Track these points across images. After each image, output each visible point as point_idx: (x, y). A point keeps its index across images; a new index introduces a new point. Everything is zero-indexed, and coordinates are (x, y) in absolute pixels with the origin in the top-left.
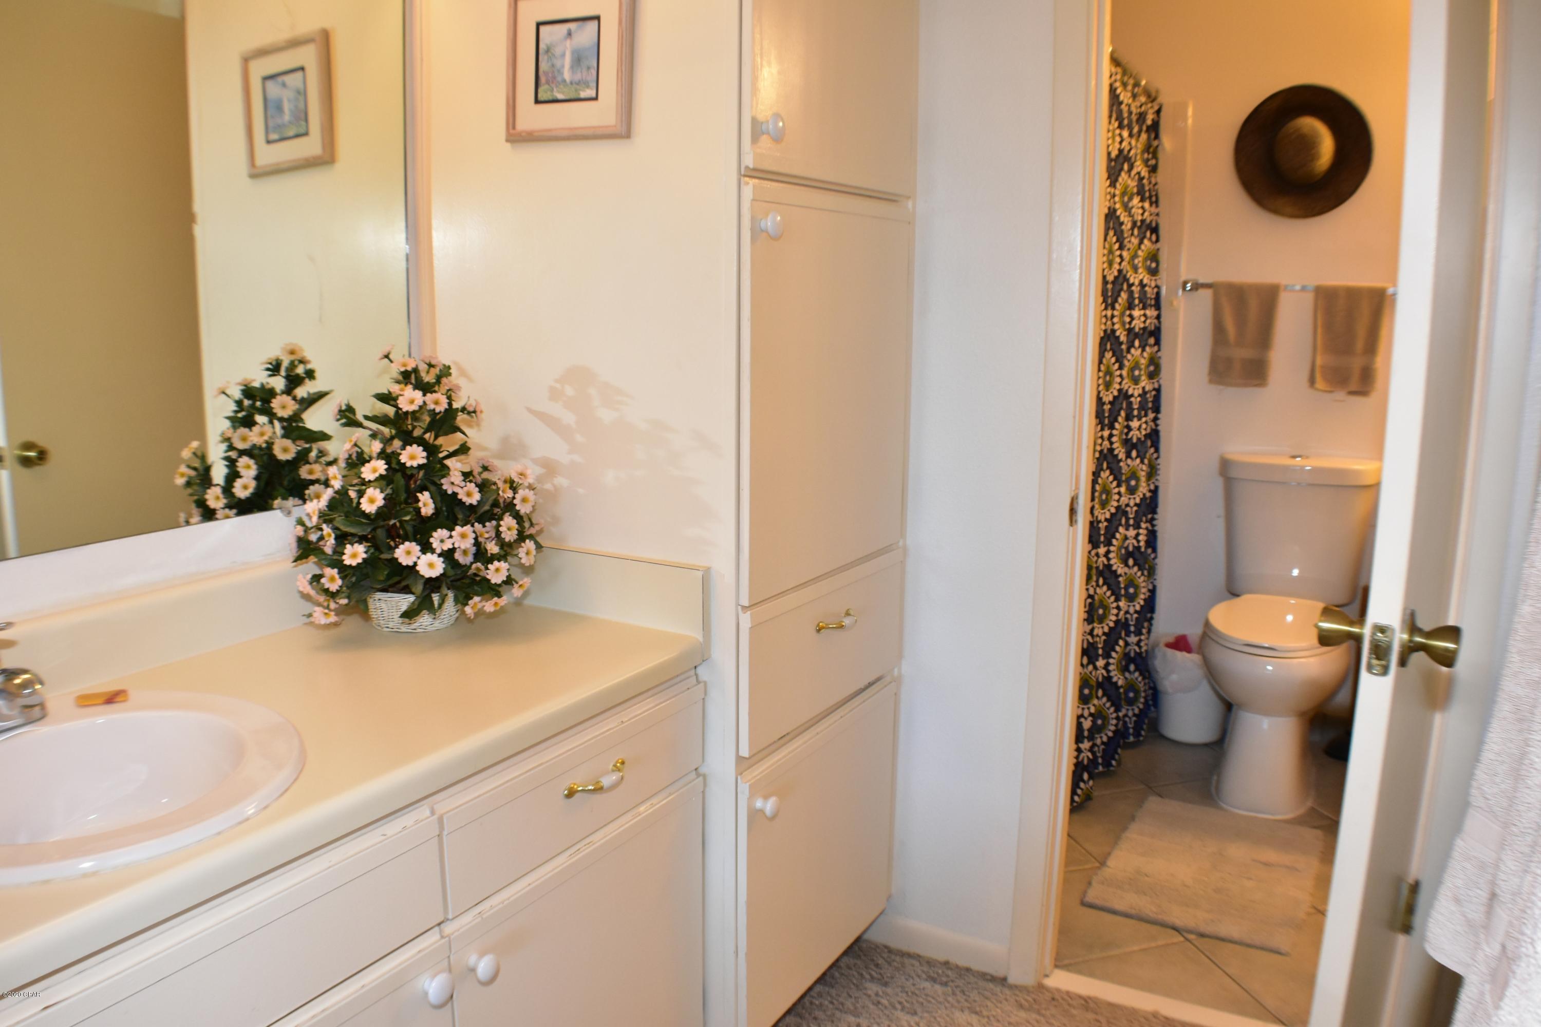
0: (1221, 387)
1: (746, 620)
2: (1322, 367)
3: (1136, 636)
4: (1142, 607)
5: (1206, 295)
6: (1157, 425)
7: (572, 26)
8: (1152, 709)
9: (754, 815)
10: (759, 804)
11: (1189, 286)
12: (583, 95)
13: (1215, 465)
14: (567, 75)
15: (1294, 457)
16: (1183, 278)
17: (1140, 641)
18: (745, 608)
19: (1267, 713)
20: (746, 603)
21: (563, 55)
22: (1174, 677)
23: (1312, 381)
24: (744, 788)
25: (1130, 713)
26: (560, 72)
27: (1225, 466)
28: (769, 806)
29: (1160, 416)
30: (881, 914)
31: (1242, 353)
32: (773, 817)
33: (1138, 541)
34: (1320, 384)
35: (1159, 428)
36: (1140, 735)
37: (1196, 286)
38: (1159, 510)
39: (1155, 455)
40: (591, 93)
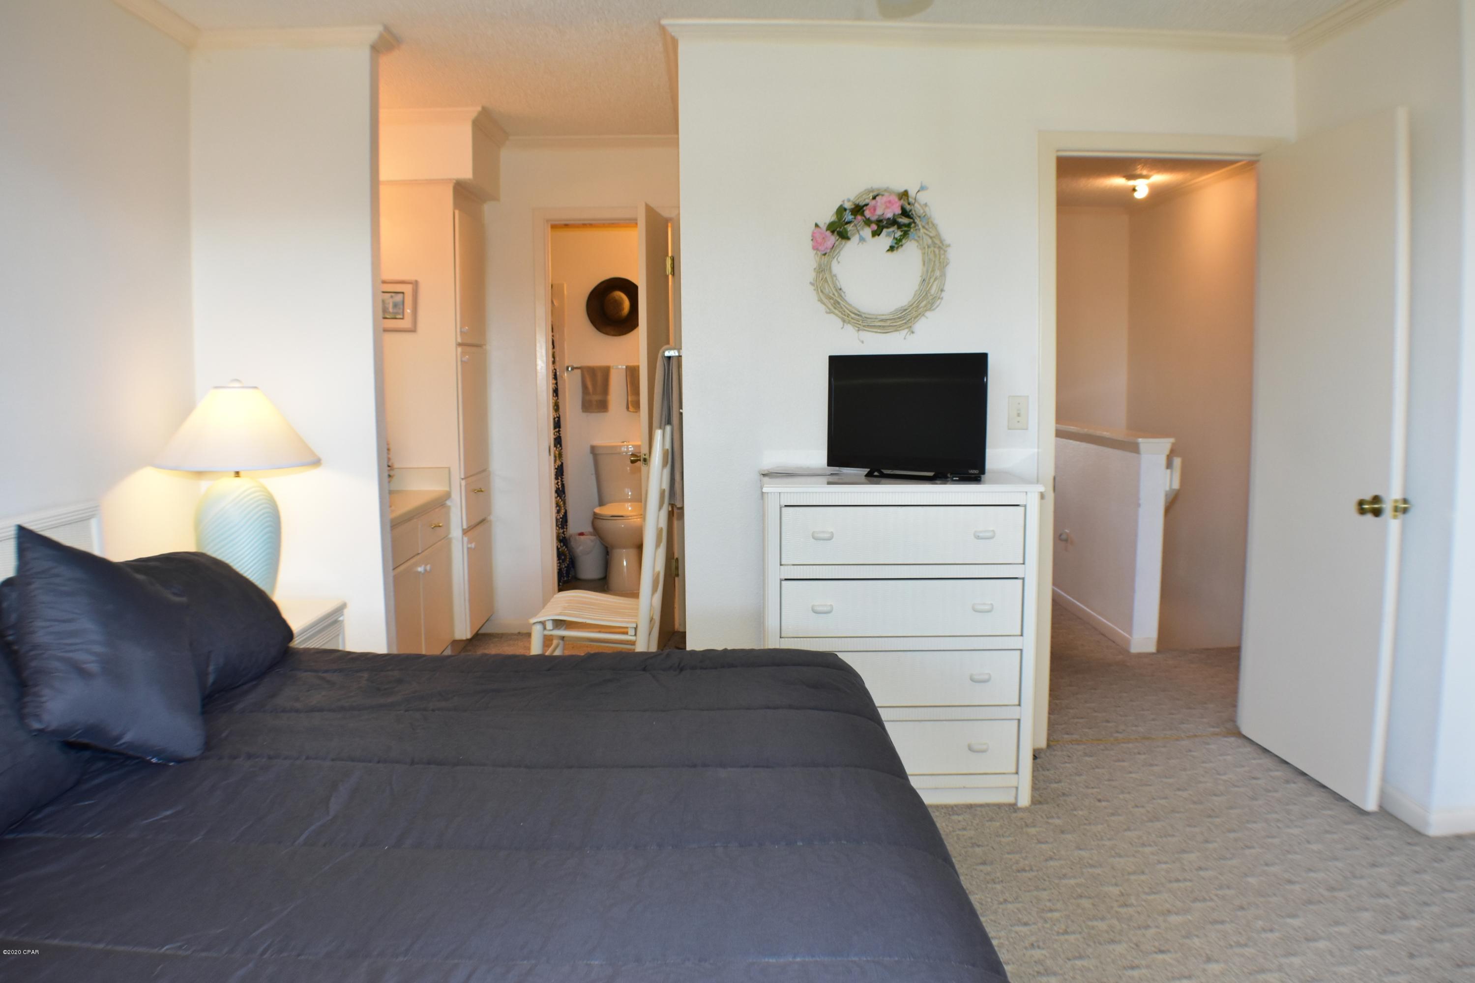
0: (588, 414)
1: (463, 483)
2: (631, 401)
3: (562, 529)
4: (563, 515)
5: (578, 372)
6: (560, 434)
7: (393, 294)
8: (572, 569)
9: (468, 549)
10: (469, 546)
11: (570, 369)
12: (398, 317)
13: (588, 450)
14: (391, 310)
15: (624, 442)
16: (566, 365)
17: (564, 532)
18: (463, 479)
19: (624, 547)
20: (463, 477)
21: (389, 303)
22: (581, 548)
23: (628, 408)
24: (466, 539)
25: (564, 566)
26: (388, 309)
27: (593, 450)
28: (473, 545)
29: (561, 429)
30: (487, 620)
31: (596, 398)
32: (474, 549)
33: (559, 486)
34: (631, 409)
35: (561, 435)
36: (569, 577)
37: (573, 369)
38: (564, 474)
39: (560, 448)
40: (401, 317)
